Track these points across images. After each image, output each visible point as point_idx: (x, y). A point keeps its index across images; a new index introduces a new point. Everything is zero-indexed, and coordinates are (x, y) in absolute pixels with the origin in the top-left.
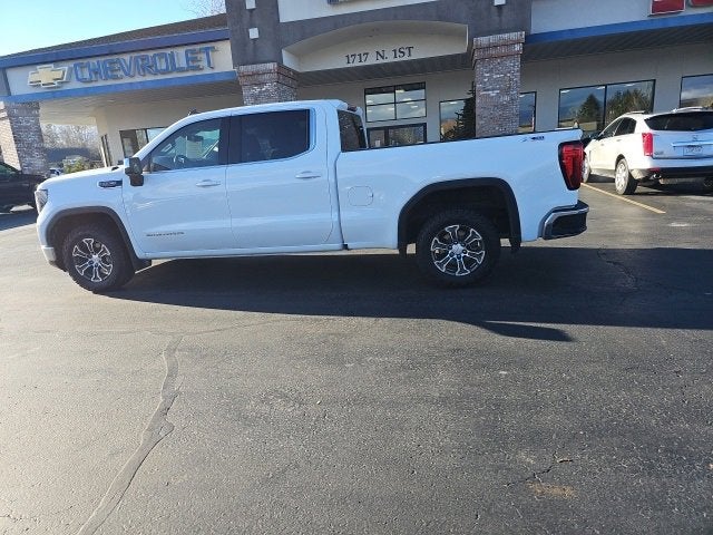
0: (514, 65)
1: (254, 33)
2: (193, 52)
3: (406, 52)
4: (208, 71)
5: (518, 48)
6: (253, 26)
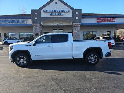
0: (79, 28)
1: (36, 18)
2: (23, 20)
4: (26, 24)
5: (80, 25)
6: (36, 17)
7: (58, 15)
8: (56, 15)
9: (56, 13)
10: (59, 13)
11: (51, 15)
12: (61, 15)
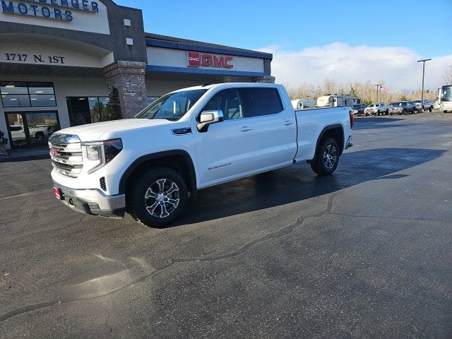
0: (142, 80)
3: (60, 60)
5: (143, 71)
7: (47, 18)
8: (39, 14)
9: (34, 7)
10: (52, 10)
12: (64, 17)
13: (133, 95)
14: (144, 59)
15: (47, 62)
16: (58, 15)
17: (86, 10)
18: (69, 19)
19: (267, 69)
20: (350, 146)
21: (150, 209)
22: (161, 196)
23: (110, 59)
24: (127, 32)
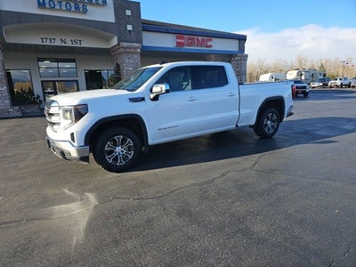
0: (137, 57)
3: (79, 42)
5: (139, 50)
7: (69, 10)
8: (64, 8)
9: (60, 3)
10: (73, 5)
11: (41, 5)
12: (81, 10)
13: (130, 69)
14: (140, 41)
15: (69, 44)
16: (77, 8)
17: (98, 4)
18: (85, 11)
19: (242, 48)
20: (291, 114)
21: (109, 158)
22: (118, 149)
23: (115, 41)
24: (128, 20)
